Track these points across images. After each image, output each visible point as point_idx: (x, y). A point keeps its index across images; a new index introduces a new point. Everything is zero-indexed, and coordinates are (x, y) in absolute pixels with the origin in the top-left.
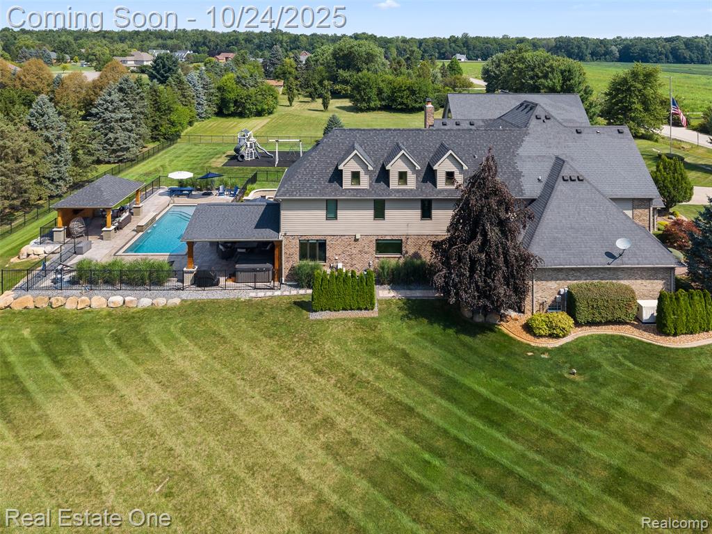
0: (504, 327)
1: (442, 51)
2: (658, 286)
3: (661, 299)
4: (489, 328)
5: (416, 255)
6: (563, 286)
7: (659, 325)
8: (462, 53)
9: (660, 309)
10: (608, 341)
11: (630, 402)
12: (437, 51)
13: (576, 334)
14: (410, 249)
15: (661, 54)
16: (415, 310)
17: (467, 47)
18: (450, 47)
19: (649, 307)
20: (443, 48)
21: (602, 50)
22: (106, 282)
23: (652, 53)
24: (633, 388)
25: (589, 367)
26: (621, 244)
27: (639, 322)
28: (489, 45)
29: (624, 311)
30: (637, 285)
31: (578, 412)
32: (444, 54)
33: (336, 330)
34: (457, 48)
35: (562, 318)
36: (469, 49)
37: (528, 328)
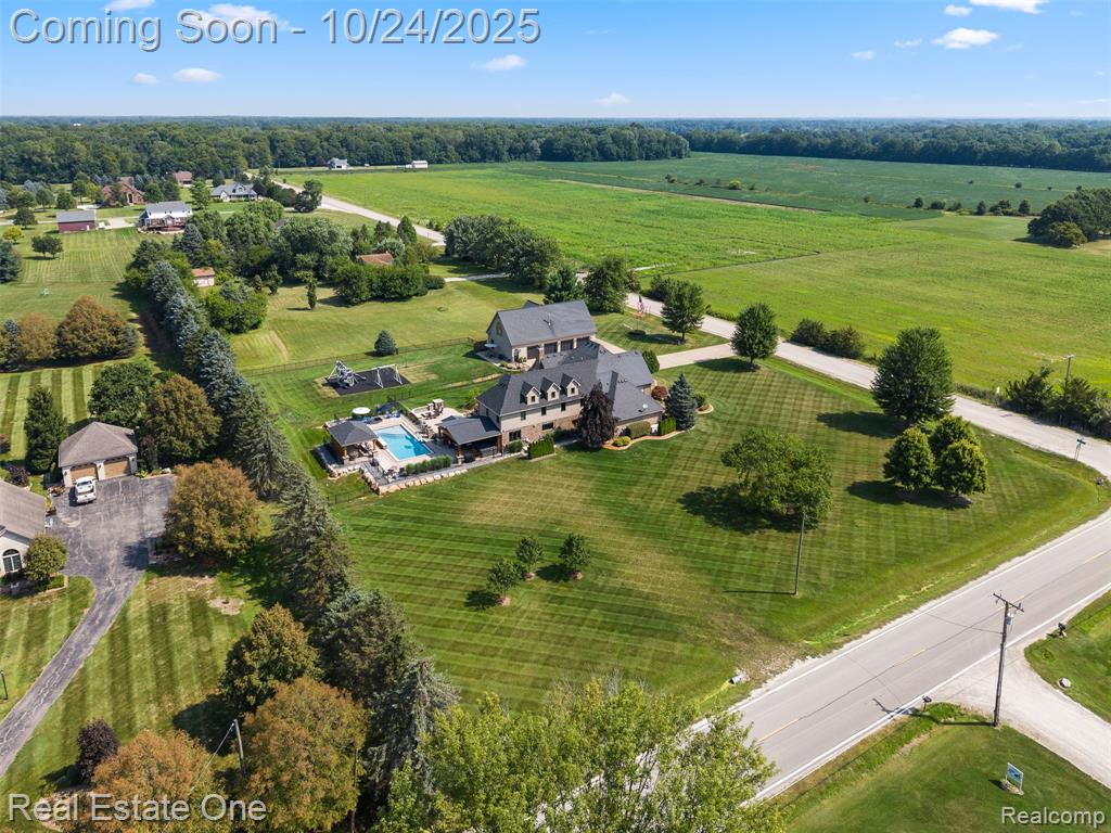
0: (605, 446)
1: (310, 154)
2: (656, 418)
3: (659, 423)
4: (600, 448)
5: (559, 428)
6: (624, 427)
7: (659, 433)
8: (341, 158)
9: (659, 427)
10: (642, 442)
11: (656, 458)
12: (303, 154)
13: (632, 442)
14: (556, 426)
15: (587, 150)
16: (570, 449)
17: (347, 147)
18: (322, 147)
19: (655, 427)
20: (311, 149)
21: (520, 145)
22: (422, 472)
23: (577, 149)
24: (655, 454)
25: (640, 451)
26: (645, 406)
27: (652, 434)
28: (378, 143)
29: (646, 431)
30: (649, 420)
31: (641, 464)
32: (313, 158)
33: (546, 462)
34: (331, 149)
35: (628, 438)
36: (349, 150)
37: (615, 445)
